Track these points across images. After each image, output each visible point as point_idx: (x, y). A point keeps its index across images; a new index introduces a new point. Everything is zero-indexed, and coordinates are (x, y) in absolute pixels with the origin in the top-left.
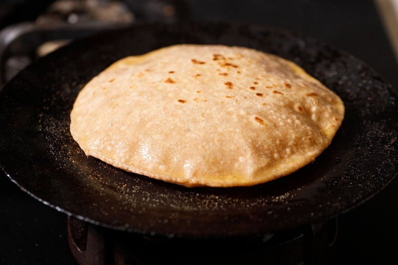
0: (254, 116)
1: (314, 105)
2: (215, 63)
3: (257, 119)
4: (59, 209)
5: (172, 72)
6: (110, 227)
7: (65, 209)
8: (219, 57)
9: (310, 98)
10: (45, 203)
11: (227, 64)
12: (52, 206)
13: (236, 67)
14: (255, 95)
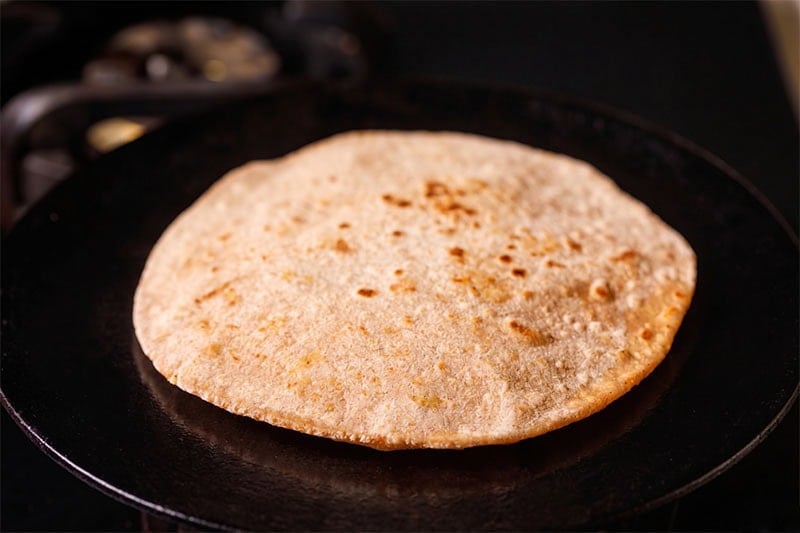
0: (509, 320)
1: (629, 278)
2: (431, 203)
3: (514, 325)
5: (344, 226)
8: (439, 190)
9: (620, 264)
11: (454, 207)
13: (470, 212)
14: (509, 274)
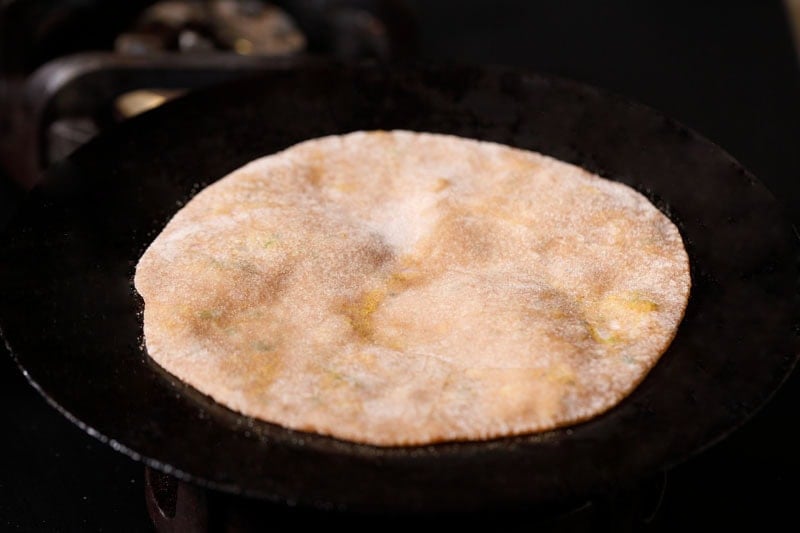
4: (116, 445)
6: (212, 485)
7: (127, 445)
10: (91, 432)
12: (104, 439)
